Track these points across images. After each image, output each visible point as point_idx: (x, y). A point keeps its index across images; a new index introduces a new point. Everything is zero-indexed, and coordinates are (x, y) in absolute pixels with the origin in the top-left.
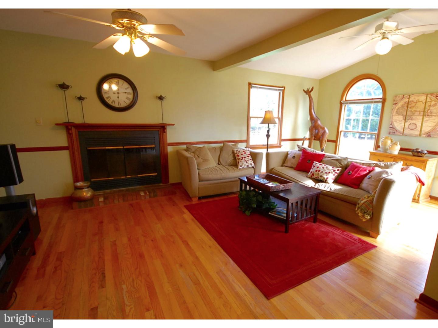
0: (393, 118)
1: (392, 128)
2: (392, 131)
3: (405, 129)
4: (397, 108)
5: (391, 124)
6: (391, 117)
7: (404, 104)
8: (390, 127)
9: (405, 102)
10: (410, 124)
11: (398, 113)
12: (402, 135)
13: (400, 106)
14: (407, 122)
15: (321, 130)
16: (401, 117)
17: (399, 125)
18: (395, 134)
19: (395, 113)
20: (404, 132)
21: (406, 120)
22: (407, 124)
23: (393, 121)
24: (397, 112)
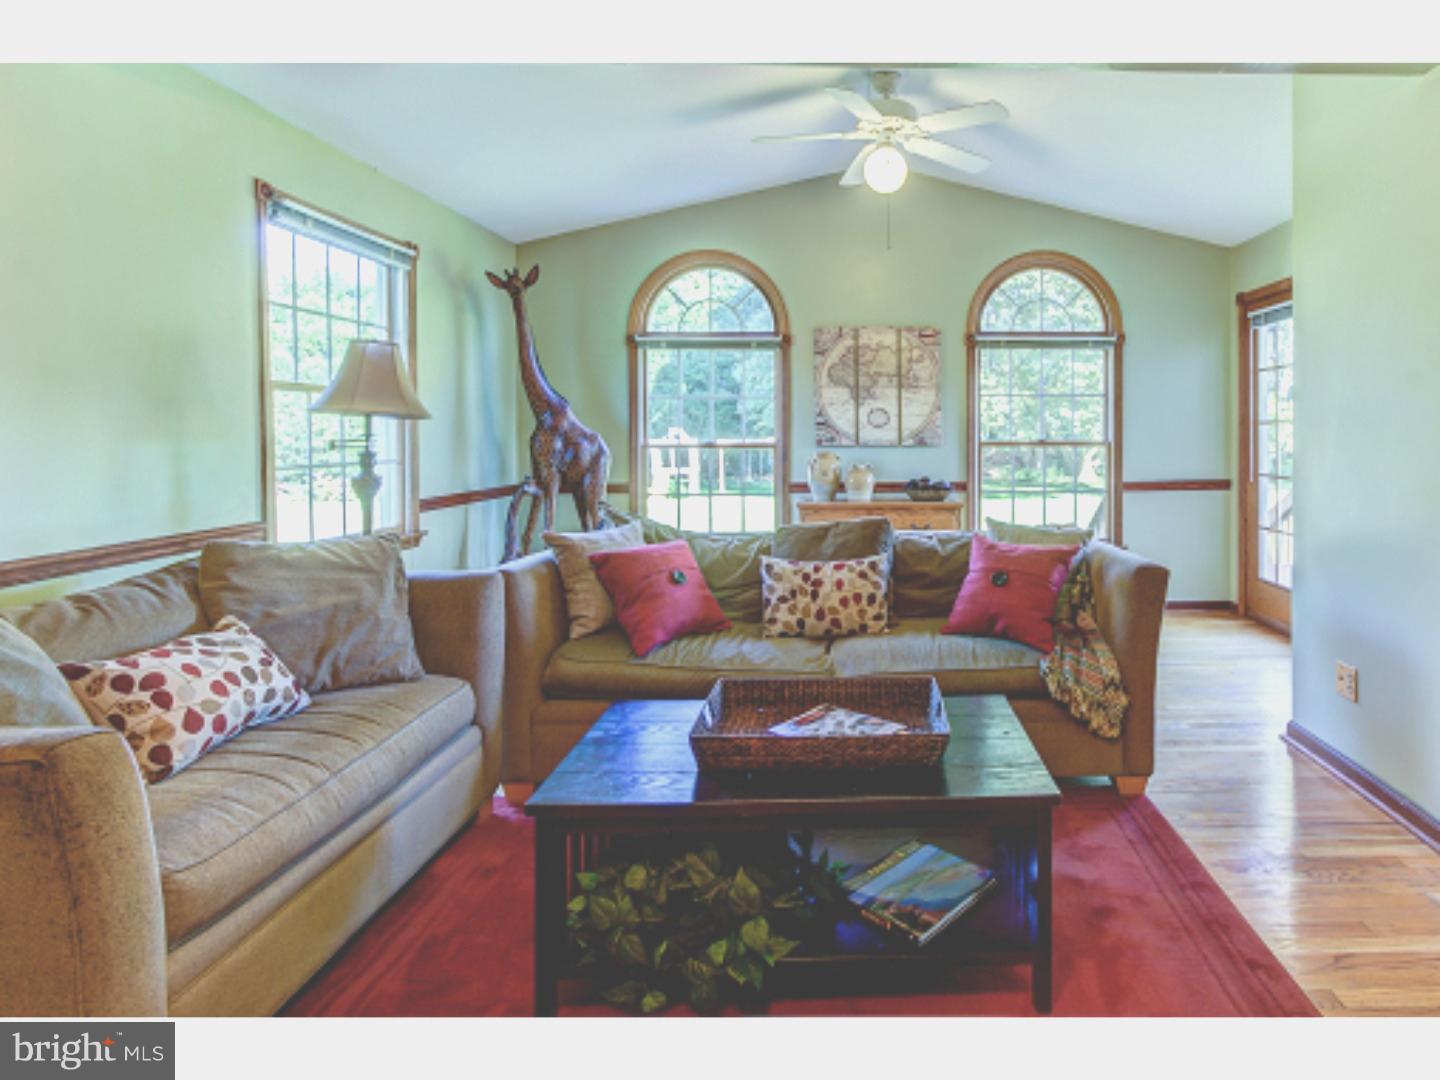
0: (824, 395)
1: (822, 424)
2: (823, 433)
3: (860, 426)
4: (828, 364)
5: (820, 414)
6: (817, 392)
7: (844, 352)
8: (819, 424)
9: (848, 350)
10: (872, 412)
11: (836, 381)
12: (853, 443)
13: (836, 360)
14: (863, 404)
15: (586, 445)
16: (844, 394)
17: (842, 415)
18: (835, 444)
19: (824, 379)
20: (861, 435)
21: (861, 401)
22: (864, 411)
23: (824, 405)
24: (829, 375)
